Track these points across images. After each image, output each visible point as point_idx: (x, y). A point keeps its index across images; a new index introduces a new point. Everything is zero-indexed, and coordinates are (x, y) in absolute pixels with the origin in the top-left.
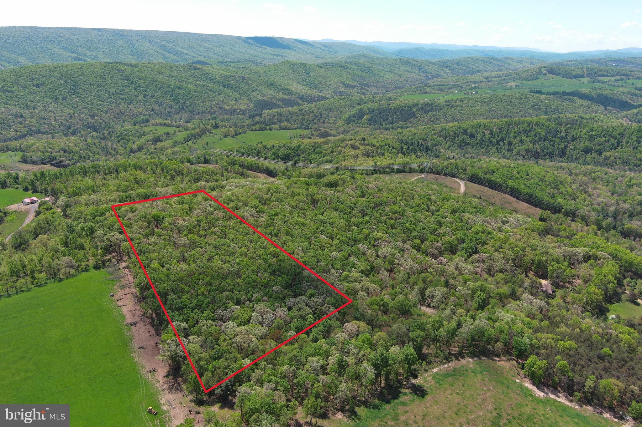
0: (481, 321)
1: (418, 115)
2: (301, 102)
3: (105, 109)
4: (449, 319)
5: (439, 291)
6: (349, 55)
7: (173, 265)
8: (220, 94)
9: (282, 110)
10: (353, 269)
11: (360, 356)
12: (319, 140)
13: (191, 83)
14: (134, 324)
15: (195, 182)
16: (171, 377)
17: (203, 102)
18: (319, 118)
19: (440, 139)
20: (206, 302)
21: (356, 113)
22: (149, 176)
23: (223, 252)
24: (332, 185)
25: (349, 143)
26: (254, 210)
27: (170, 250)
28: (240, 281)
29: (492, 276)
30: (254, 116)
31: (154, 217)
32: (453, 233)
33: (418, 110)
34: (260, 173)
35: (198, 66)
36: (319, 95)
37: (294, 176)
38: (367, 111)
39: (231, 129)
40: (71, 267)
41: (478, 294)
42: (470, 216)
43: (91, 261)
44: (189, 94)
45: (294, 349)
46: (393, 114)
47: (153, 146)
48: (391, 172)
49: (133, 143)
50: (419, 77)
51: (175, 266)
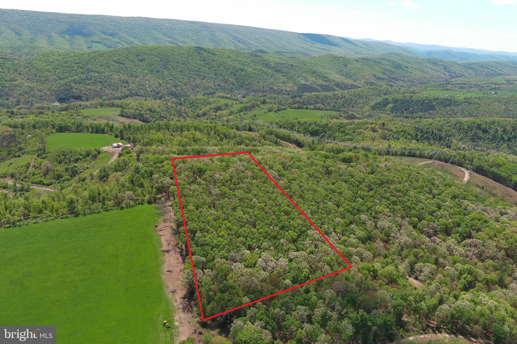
0: (463, 302)
1: (437, 108)
2: (336, 88)
3: (185, 81)
4: (432, 294)
5: (427, 267)
6: (384, 52)
7: (205, 209)
8: (272, 77)
9: (319, 93)
10: (352, 235)
11: (343, 313)
12: (346, 121)
13: (251, 67)
14: (168, 252)
15: (238, 145)
16: (186, 300)
17: (258, 82)
18: (349, 103)
19: (454, 131)
20: (223, 243)
21: (382, 102)
22: (204, 136)
23: (245, 204)
24: (347, 161)
25: (370, 126)
26: (276, 174)
27: (205, 197)
28: (254, 230)
29: (483, 261)
30: (296, 97)
31: (198, 169)
32: (449, 216)
33: (438, 104)
34: (291, 143)
35: (259, 54)
36: (352, 84)
37: (318, 149)
38: (391, 100)
39: (275, 106)
40: (132, 199)
41: (464, 276)
42: (469, 203)
43: (147, 198)
44: (248, 75)
45: (287, 296)
46: (414, 105)
47: (214, 114)
48: (403, 155)
49: (201, 110)
50: (444, 76)
51: (206, 211)
